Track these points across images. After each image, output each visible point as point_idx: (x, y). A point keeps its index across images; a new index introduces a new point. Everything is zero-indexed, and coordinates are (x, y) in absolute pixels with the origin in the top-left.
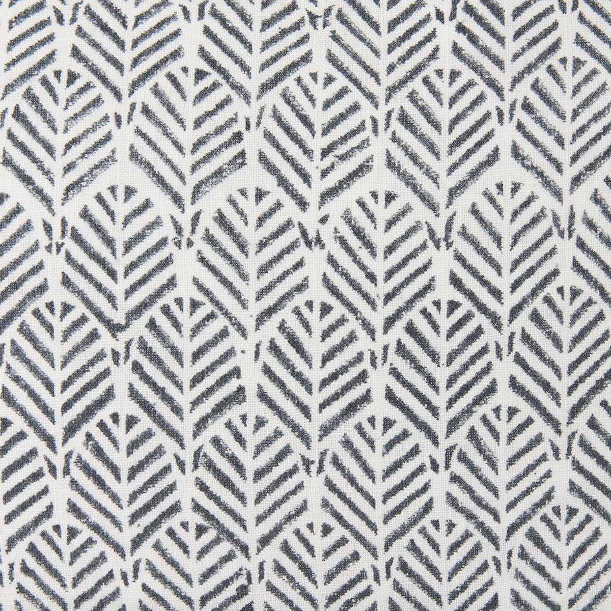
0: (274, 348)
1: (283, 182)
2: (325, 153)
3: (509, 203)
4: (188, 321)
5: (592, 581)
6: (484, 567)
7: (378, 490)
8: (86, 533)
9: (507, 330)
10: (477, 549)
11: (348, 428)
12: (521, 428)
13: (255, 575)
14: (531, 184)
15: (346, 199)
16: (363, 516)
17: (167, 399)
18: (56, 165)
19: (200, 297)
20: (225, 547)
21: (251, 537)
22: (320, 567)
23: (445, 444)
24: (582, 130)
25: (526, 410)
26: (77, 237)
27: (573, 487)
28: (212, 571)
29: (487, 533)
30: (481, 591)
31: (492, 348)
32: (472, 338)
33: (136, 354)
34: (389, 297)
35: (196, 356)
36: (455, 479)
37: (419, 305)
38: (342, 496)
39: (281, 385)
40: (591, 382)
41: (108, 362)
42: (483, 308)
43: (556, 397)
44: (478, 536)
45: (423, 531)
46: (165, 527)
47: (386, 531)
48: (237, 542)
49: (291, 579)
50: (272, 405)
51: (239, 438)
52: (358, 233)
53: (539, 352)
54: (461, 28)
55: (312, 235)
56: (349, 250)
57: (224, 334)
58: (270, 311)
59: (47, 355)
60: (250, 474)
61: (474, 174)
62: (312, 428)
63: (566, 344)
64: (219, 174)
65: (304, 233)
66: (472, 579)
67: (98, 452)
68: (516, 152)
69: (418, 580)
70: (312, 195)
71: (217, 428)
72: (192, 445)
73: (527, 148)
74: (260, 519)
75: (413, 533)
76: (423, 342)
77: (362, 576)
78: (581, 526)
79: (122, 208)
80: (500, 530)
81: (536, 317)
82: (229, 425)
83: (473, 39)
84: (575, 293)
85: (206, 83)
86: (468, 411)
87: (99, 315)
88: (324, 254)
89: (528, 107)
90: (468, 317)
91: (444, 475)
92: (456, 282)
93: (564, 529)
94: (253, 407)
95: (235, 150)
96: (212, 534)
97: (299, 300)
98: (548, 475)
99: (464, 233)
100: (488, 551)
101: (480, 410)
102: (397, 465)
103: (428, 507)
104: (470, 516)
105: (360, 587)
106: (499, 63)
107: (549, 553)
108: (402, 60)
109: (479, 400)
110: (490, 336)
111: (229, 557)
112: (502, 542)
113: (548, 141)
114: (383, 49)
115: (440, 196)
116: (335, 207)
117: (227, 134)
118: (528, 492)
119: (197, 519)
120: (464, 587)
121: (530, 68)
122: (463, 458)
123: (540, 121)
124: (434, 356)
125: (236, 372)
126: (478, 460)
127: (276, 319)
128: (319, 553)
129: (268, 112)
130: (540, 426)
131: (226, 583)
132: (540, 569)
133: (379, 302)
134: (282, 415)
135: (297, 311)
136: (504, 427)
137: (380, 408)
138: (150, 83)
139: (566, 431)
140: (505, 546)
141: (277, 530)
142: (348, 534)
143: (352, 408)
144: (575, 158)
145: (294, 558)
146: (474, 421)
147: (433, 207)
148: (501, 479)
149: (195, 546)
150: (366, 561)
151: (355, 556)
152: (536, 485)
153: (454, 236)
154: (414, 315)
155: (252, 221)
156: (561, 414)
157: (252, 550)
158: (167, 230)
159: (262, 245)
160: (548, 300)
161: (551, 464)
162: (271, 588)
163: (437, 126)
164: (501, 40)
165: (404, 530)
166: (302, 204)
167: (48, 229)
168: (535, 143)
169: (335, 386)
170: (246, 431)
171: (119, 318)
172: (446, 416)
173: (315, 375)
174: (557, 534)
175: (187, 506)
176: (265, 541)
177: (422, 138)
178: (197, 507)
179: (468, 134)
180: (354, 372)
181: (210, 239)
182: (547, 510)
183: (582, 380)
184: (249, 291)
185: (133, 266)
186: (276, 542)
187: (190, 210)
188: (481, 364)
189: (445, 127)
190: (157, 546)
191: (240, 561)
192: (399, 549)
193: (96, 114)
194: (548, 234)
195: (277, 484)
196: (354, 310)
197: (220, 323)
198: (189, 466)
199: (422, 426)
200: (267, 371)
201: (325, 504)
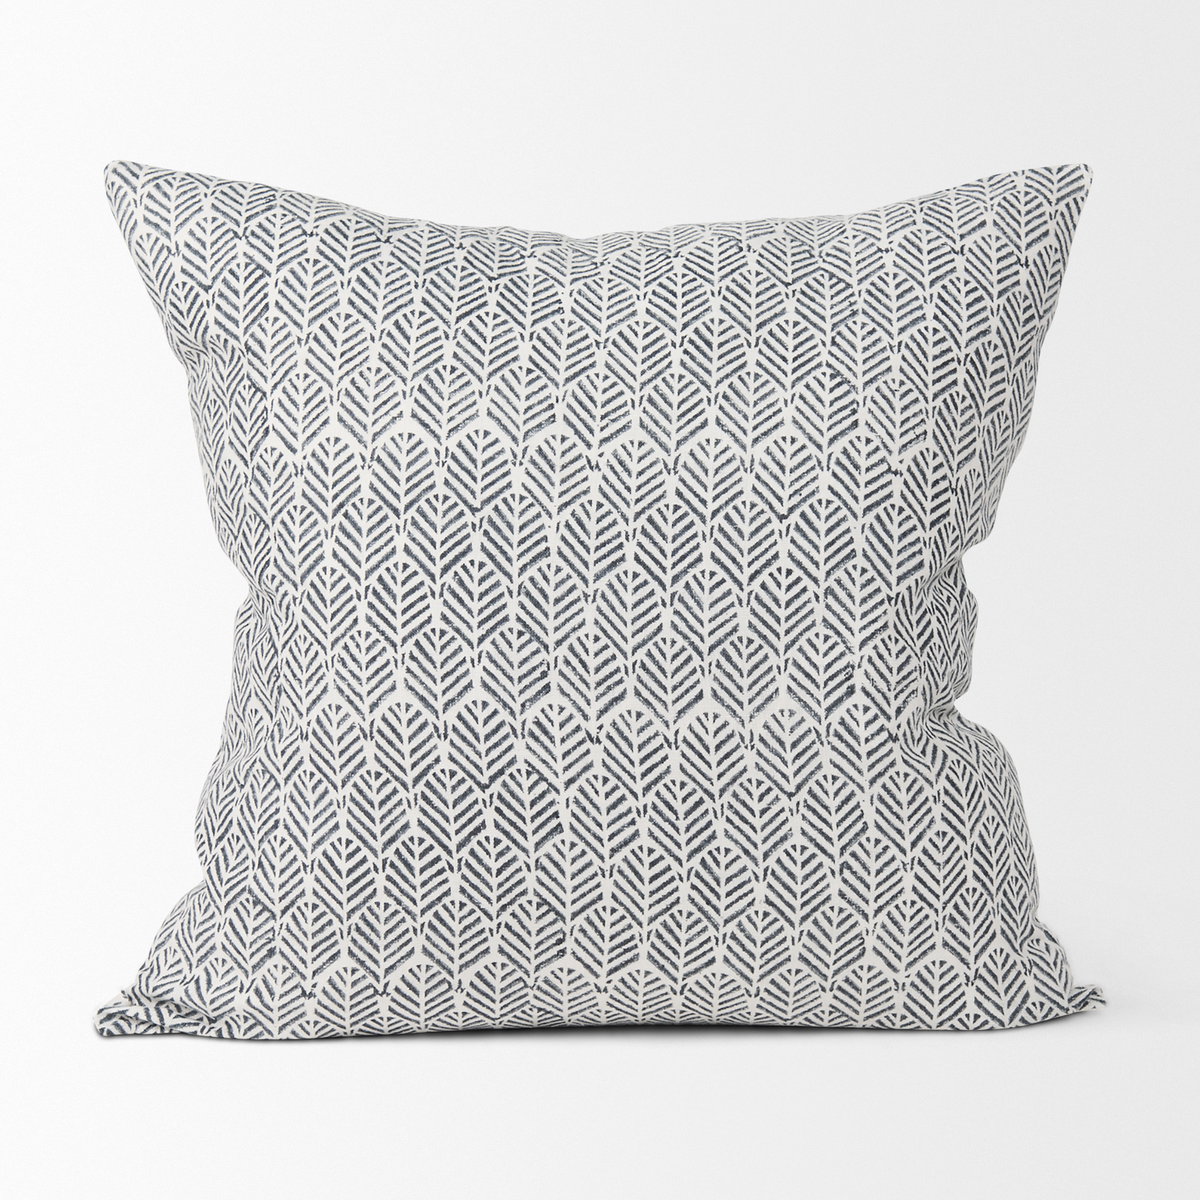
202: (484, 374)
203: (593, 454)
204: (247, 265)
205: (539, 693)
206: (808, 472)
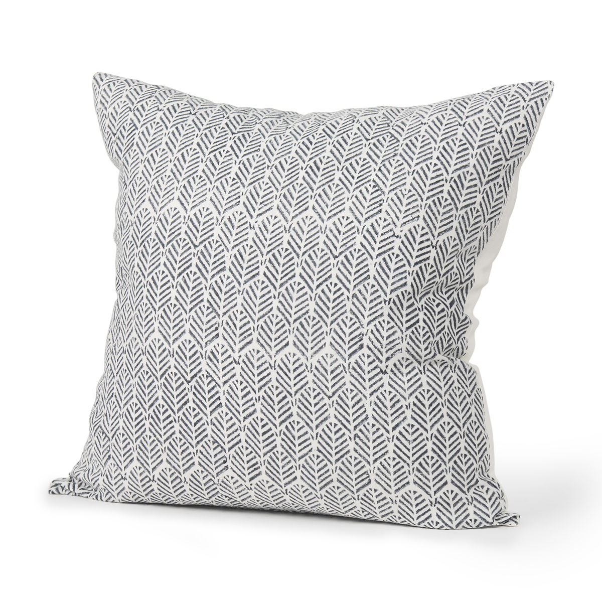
0: (235, 256)
1: (248, 210)
2: (261, 203)
3: (308, 222)
4: (214, 246)
5: (318, 342)
6: (285, 332)
7: (257, 302)
8: (179, 306)
9: (301, 258)
10: (284, 325)
11: (251, 282)
12: (301, 289)
13: (220, 325)
14: (316, 217)
15: (264, 217)
16: (252, 310)
17: (205, 268)
18: (190, 201)
19: (219, 240)
20: (214, 314)
21: (221, 312)
22: (239, 324)
23: (278, 291)
24: (334, 204)
25: (303, 284)
26: (191, 221)
27: (315, 310)
28: (209, 321)
29: (287, 320)
30: (284, 339)
31: (296, 264)
32: (290, 260)
33: (199, 254)
34: (269, 245)
35: (215, 256)
36: (280, 302)
37: (277, 249)
38: (247, 303)
39: (235, 267)
40: (324, 278)
41: (192, 256)
42: (295, 251)
43: (313, 281)
44: (285, 321)
45: (269, 317)
46: (199, 306)
47: (258, 315)
48: (217, 313)
49: (230, 327)
50: (232, 273)
51: (222, 281)
52: (265, 226)
53: (309, 267)
54: (307, 172)
55: (252, 226)
56: (261, 231)
57: (223, 251)
58: (236, 246)
59: (177, 253)
60: (223, 293)
61: (300, 213)
62: (242, 282)
63: (318, 265)
64: (232, 206)
65: (250, 225)
66: (282, 335)
67: (185, 282)
68: (314, 208)
69: (266, 333)
70: (254, 215)
71: (217, 278)
72: (210, 282)
73: (317, 207)
74: (224, 307)
75: (266, 317)
76: (276, 260)
77: (250, 329)
78: (317, 324)
79: (204, 213)
80: (291, 320)
81: (310, 256)
82: (220, 277)
83: (309, 175)
84: (323, 250)
85: (235, 182)
86: (286, 282)
87: (192, 242)
88: (254, 231)
89: (320, 196)
90: (291, 253)
91: (277, 300)
92: (289, 243)
93: (311, 324)
94: (227, 273)
95: (238, 200)
96: (211, 310)
97: (245, 244)
98: (308, 305)
99: (294, 229)
100: (287, 327)
101: (290, 282)
102: (264, 295)
103: (271, 309)
104: (283, 314)
105: (249, 332)
106: (315, 182)
107: (306, 331)
108: (288, 180)
109: (290, 279)
110: (296, 260)
111: (214, 317)
112: (291, 324)
113: (324, 206)
114: (284, 176)
115: (289, 218)
116: (260, 219)
117: (237, 196)
118: (301, 309)
119: (207, 305)
120: (279, 337)
121: (323, 185)
122: (283, 296)
123: (322, 200)
124: (279, 264)
125: (224, 262)
126: (288, 297)
127: (237, 248)
128: (239, 320)
129: (249, 191)
130: (307, 289)
131: (212, 326)
132: (302, 335)
133: (266, 246)
134: (234, 276)
135: (243, 247)
136: (296, 288)
137: (261, 277)
138: (220, 180)
139: (315, 292)
140: (293, 326)
141: (228, 311)
142: (247, 315)
143: (254, 276)
144: (330, 211)
145: (232, 320)
146: (288, 285)
147: (287, 221)
148: (293, 304)
149: (206, 313)
150: (251, 325)
151: (249, 322)
152: (304, 308)
153: (291, 230)
154: (275, 251)
155: (237, 220)
156: (314, 287)
157: (221, 316)
158: (215, 221)
159: (238, 227)
160: (314, 251)
161: (309, 302)
162: (224, 329)
163: (293, 199)
164: (317, 177)
165: (264, 316)
166: (252, 217)
167: (185, 218)
168: (320, 206)
169: (250, 269)
170: (224, 280)
171: (197, 244)
172: (280, 282)
173: (245, 265)
174: (309, 325)
175: (205, 300)
176: (224, 314)
177: (288, 202)
178: (208, 301)
179: (301, 201)
180: (256, 266)
181: (225, 224)
182: (306, 316)
183: (321, 277)
184: (232, 239)
185: (204, 229)
186: (227, 315)
187: (222, 216)
188: (292, 268)
189: (295, 199)
190: (196, 312)
191: (217, 319)
192: (261, 322)
193: (204, 188)
194: (318, 232)
195: (230, 296)
196: (259, 248)
197: (222, 247)
198: (208, 288)
199: (273, 284)
200: (232, 263)
201: (242, 305)
202: (213, 179)
203: (252, 222)
204: (130, 124)
205: (214, 337)
206: (352, 234)
